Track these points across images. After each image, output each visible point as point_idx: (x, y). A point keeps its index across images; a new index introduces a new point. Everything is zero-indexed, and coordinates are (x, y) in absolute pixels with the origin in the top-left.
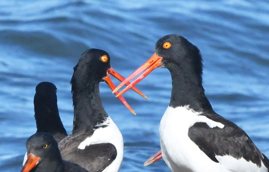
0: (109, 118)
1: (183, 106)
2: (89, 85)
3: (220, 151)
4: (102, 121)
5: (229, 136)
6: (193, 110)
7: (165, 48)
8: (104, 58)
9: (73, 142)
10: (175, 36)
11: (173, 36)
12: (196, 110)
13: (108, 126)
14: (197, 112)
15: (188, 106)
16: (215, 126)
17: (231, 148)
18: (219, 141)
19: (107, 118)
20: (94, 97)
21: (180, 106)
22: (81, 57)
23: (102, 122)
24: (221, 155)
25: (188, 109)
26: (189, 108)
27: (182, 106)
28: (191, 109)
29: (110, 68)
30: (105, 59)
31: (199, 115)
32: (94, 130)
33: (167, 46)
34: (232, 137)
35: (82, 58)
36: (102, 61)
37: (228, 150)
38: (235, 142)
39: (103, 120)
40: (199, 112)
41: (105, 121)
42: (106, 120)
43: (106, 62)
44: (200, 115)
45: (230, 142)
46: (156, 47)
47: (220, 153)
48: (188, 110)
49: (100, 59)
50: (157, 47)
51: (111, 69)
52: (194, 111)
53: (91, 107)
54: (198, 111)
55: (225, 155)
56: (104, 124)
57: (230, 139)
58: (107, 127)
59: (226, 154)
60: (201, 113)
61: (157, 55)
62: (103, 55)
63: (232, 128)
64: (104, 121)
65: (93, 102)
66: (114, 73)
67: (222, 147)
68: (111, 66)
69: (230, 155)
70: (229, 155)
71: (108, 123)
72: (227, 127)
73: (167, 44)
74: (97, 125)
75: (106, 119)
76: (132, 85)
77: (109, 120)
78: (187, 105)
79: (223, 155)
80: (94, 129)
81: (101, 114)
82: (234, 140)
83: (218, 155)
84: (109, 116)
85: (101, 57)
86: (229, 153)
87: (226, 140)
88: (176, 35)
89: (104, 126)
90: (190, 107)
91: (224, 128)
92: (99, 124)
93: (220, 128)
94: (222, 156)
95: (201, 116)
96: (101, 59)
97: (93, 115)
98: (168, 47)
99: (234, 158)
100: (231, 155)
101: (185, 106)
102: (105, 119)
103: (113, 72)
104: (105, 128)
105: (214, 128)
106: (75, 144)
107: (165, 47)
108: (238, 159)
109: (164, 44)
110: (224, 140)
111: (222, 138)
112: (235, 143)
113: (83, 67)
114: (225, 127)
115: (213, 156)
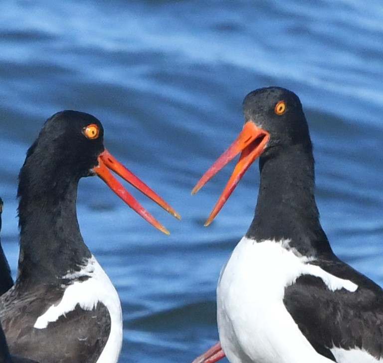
0: (93, 259)
1: (277, 240)
2: (56, 186)
3: (345, 340)
4: (78, 267)
5: (365, 309)
6: (296, 251)
8: (90, 131)
9: (22, 316)
12: (303, 251)
13: (90, 277)
14: (305, 255)
15: (287, 241)
16: (339, 288)
17: (367, 334)
18: (345, 318)
19: (89, 260)
20: (63, 213)
21: (271, 239)
22: (43, 127)
23: (79, 270)
24: (346, 347)
25: (288, 249)
26: (289, 247)
27: (274, 239)
28: (294, 249)
29: (103, 151)
30: (93, 132)
32: (64, 289)
33: (281, 109)
34: (370, 313)
35: (46, 130)
36: (86, 137)
37: (360, 338)
38: (376, 322)
39: (80, 264)
40: (308, 257)
41: (84, 267)
42: (86, 264)
43: (96, 138)
45: (366, 321)
47: (344, 344)
48: (285, 250)
49: (82, 133)
51: (106, 154)
52: (298, 253)
53: (55, 233)
54: (307, 254)
56: (82, 272)
57: (367, 315)
58: (90, 279)
59: (355, 346)
60: (312, 259)
62: (89, 125)
63: (372, 293)
64: (81, 266)
65: (60, 221)
66: (111, 161)
67: (349, 331)
68: (105, 148)
69: (363, 348)
70: (360, 348)
71: (90, 271)
72: (363, 290)
74: (68, 276)
75: (87, 261)
77: (92, 264)
78: (286, 238)
79: (350, 348)
80: (63, 286)
81: (75, 251)
82: (374, 318)
83: (338, 346)
84: (93, 256)
85: (84, 128)
86: (363, 345)
87: (360, 317)
89: (82, 279)
90: (291, 244)
91: (357, 291)
92: (72, 272)
93: (349, 291)
95: (312, 265)
96: (84, 132)
97: (60, 252)
99: (370, 355)
100: (366, 350)
101: (281, 241)
102: (84, 261)
103: (109, 159)
104: (85, 282)
105: (337, 291)
106: (27, 320)
107: (276, 110)
108: (379, 359)
110: (355, 316)
111: (352, 313)
112: (377, 324)
113: (46, 147)
114: (358, 289)
115: (327, 348)
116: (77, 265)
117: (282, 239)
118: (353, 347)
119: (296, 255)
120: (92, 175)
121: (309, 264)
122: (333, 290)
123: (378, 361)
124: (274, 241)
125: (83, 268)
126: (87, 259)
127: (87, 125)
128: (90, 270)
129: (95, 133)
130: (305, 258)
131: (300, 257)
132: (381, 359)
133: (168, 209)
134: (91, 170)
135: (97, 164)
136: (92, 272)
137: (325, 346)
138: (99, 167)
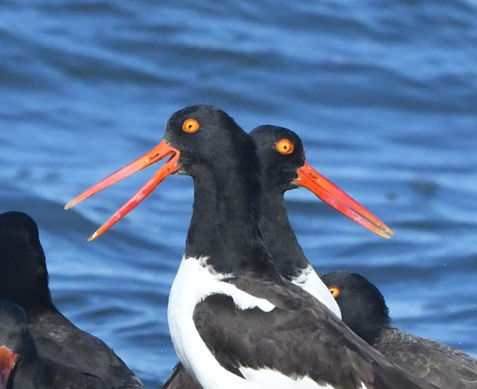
0: (309, 269)
6: (212, 268)
7: (186, 131)
10: (210, 109)
11: (206, 108)
12: (220, 269)
15: (205, 259)
16: (253, 306)
25: (204, 266)
26: (206, 264)
28: (210, 266)
30: (285, 148)
31: (222, 280)
33: (190, 126)
36: (278, 151)
39: (292, 275)
40: (224, 274)
42: (298, 275)
44: (226, 280)
46: (167, 127)
47: (251, 362)
48: (202, 267)
49: (273, 147)
50: (169, 127)
52: (214, 271)
54: (224, 271)
55: (264, 368)
60: (229, 275)
61: (167, 143)
62: (281, 140)
69: (274, 369)
70: (271, 368)
73: (191, 124)
75: (300, 272)
76: (121, 215)
78: (205, 256)
79: (259, 368)
83: (244, 365)
85: (275, 142)
88: (211, 107)
90: (209, 262)
94: (256, 368)
98: (193, 129)
99: (284, 376)
101: (200, 259)
105: (248, 310)
107: (185, 128)
108: (296, 379)
109: (185, 122)
115: (235, 367)
116: (289, 276)
117: (202, 256)
118: (262, 367)
119: (211, 272)
120: (295, 187)
121: (223, 282)
122: (243, 309)
123: (295, 382)
124: (195, 258)
125: (294, 279)
126: (301, 270)
127: (278, 140)
128: (301, 281)
129: (288, 148)
130: (221, 276)
131: (215, 274)
132: (298, 379)
133: (378, 225)
134: (293, 183)
135: (297, 176)
136: (303, 283)
137: (233, 365)
138: (299, 179)
